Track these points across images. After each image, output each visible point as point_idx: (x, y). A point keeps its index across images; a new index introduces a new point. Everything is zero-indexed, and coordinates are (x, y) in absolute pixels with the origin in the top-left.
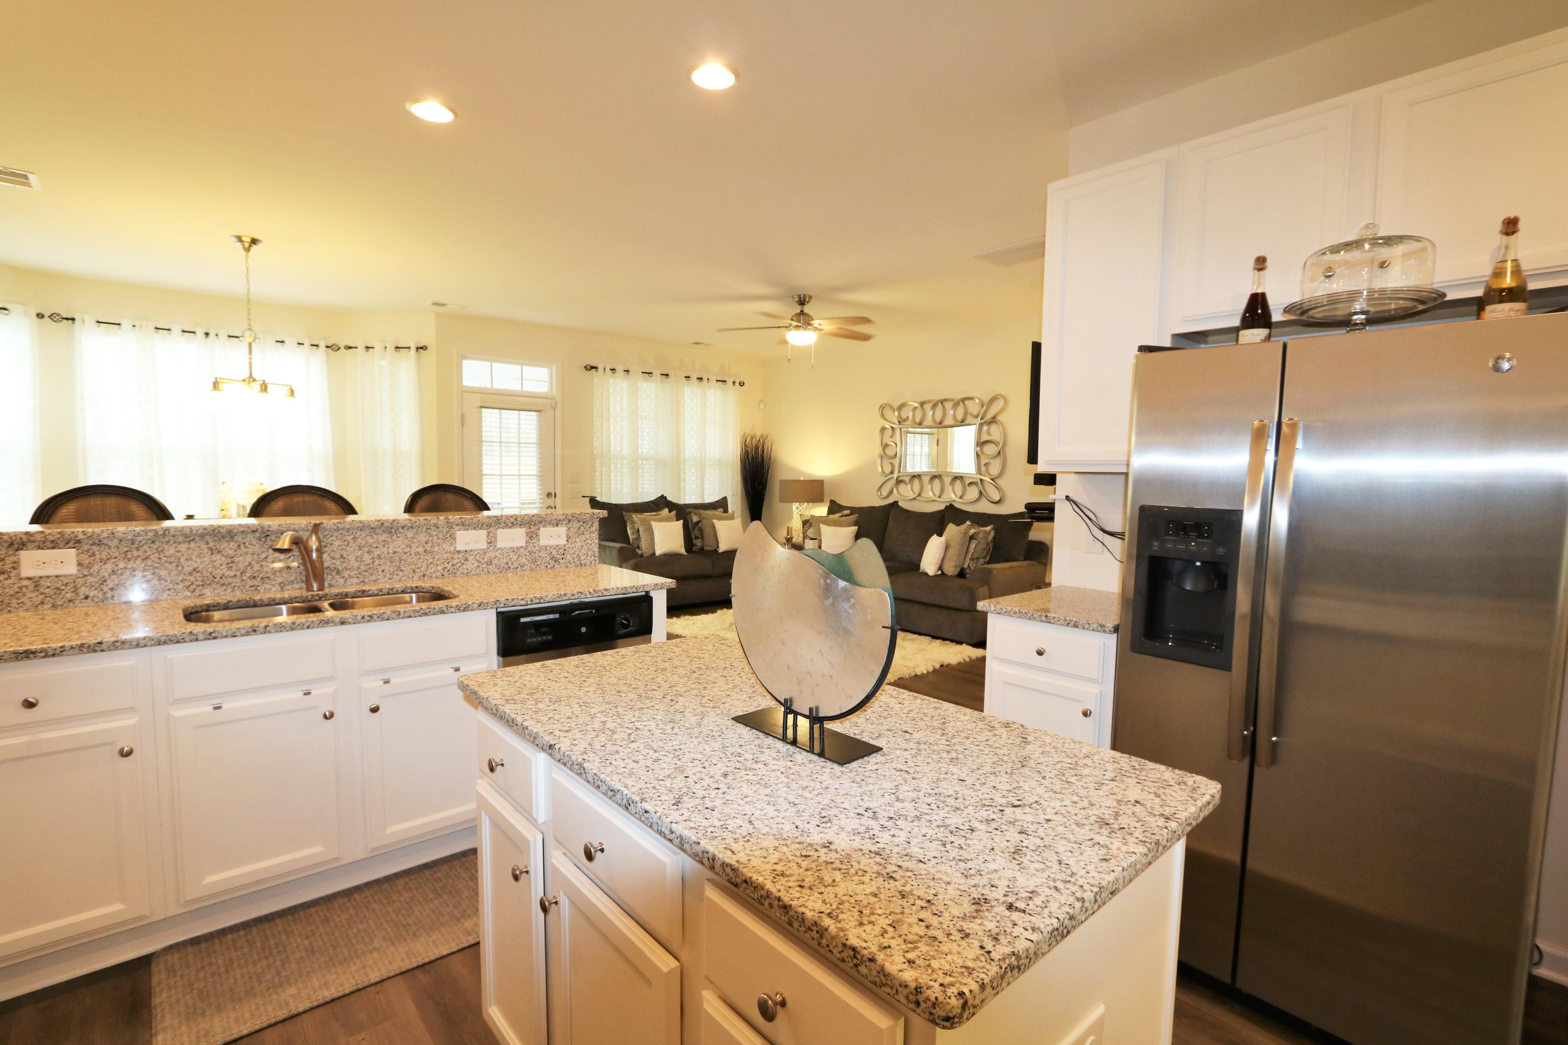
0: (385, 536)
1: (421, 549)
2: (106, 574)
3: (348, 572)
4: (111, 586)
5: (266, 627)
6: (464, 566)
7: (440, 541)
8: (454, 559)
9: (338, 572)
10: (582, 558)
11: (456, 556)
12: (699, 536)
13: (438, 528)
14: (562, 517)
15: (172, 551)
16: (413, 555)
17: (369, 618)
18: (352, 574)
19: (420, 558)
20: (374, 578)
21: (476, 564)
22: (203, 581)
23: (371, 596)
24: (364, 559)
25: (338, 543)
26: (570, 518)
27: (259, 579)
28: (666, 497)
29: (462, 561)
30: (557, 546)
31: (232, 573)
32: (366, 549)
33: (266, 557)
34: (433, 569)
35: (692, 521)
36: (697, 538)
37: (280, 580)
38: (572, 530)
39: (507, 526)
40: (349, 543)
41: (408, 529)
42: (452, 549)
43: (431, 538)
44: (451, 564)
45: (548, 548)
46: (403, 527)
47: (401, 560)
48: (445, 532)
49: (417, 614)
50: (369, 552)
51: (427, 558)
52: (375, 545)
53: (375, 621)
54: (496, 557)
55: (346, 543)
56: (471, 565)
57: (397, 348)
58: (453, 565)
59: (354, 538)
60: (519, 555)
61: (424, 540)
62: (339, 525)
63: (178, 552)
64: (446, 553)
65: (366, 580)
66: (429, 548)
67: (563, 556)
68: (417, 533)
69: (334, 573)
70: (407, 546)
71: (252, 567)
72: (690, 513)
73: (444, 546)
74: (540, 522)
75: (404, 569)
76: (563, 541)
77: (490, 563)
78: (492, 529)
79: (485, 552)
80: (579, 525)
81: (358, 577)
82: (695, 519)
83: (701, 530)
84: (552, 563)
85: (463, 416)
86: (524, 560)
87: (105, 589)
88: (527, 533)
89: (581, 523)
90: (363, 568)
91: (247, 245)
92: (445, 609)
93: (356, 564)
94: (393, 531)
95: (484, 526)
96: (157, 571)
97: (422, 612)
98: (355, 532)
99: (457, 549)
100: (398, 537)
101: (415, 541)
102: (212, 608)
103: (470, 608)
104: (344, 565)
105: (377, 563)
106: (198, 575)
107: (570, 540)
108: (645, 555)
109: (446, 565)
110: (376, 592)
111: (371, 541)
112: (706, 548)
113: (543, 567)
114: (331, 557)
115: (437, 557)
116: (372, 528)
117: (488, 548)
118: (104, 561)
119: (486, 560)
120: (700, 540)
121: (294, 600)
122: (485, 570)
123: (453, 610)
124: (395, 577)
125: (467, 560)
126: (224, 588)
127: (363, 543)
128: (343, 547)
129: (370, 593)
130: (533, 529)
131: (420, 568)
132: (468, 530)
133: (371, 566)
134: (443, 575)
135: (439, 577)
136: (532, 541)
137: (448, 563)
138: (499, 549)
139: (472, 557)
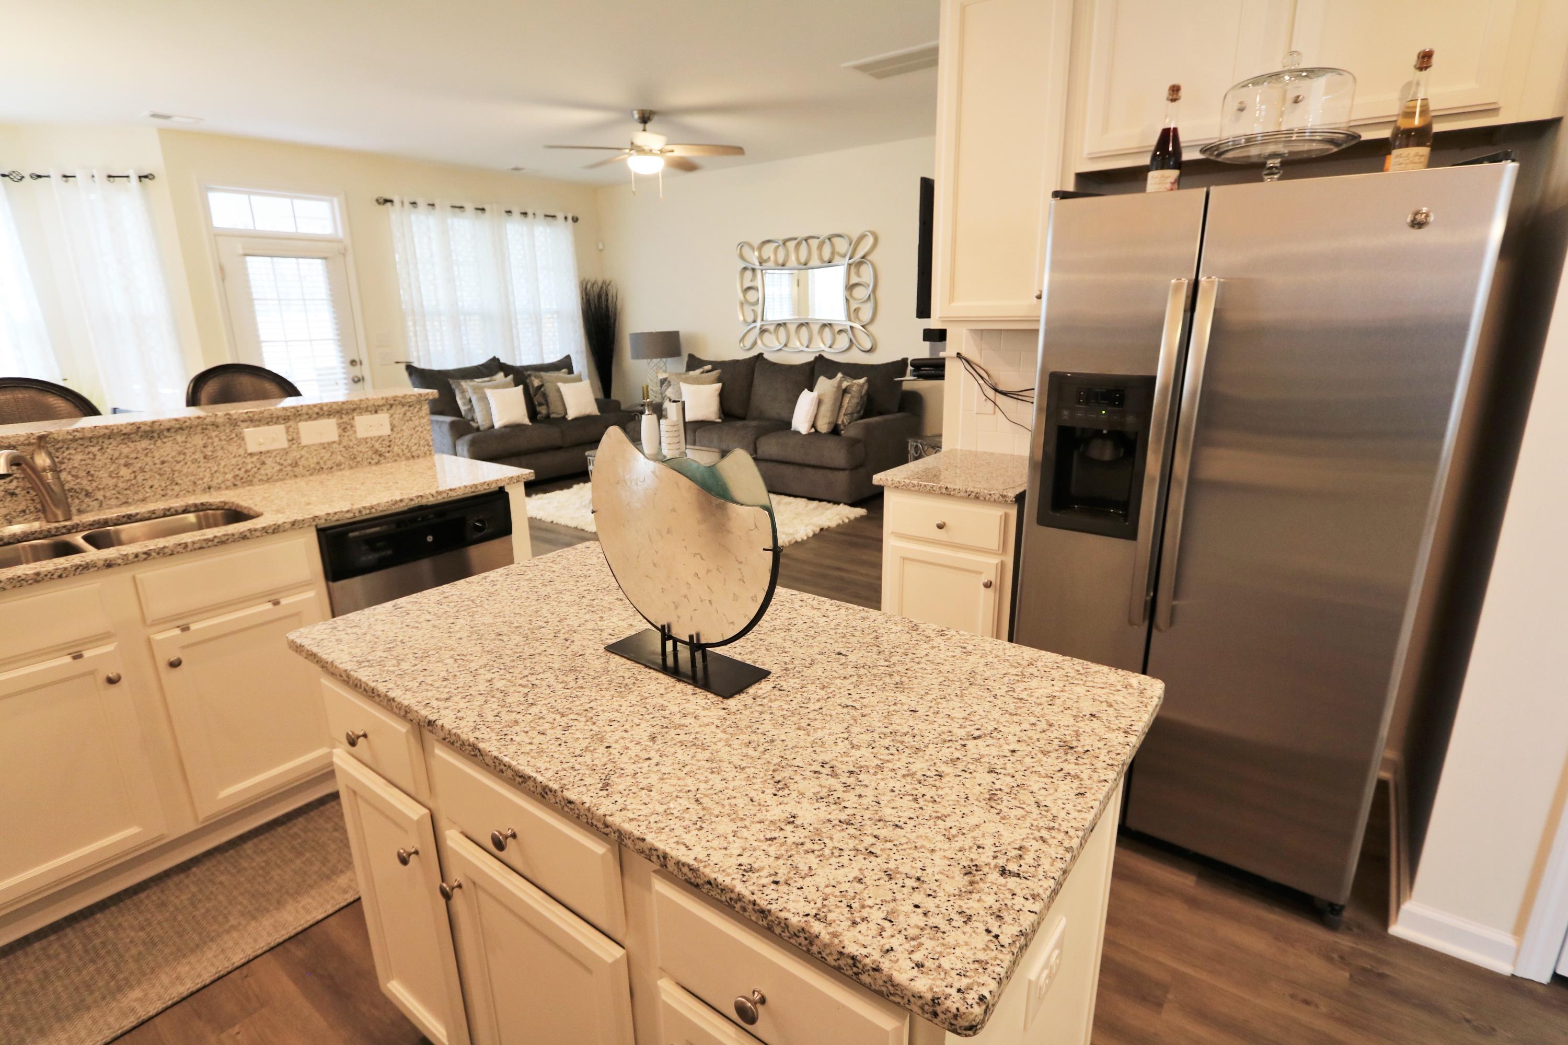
0: (145, 443)
1: (199, 456)
3: (102, 493)
6: (262, 471)
7: (224, 443)
8: (247, 464)
9: (88, 494)
10: (414, 449)
11: (249, 460)
12: (543, 402)
13: (217, 427)
14: (381, 403)
16: (189, 463)
17: (144, 556)
18: (108, 494)
19: (199, 467)
20: (141, 496)
21: (278, 467)
23: (141, 520)
24: (121, 474)
25: (79, 457)
26: (392, 402)
28: (498, 360)
29: (258, 466)
30: (380, 437)
32: (122, 461)
34: (221, 479)
35: (533, 386)
36: (540, 404)
38: (396, 416)
39: (310, 418)
40: (95, 455)
41: (176, 431)
42: (241, 452)
43: (210, 441)
44: (243, 470)
45: (369, 440)
46: (168, 430)
47: (173, 471)
48: (228, 431)
49: (210, 544)
50: (127, 465)
51: (209, 465)
52: (134, 455)
53: (154, 558)
54: (302, 457)
55: (91, 456)
56: (271, 467)
58: (246, 471)
59: (102, 449)
60: (332, 453)
61: (201, 443)
62: (76, 434)
65: (130, 500)
66: (209, 453)
67: (388, 449)
68: (189, 436)
69: (82, 496)
70: (180, 453)
72: (530, 376)
73: (230, 448)
74: (354, 410)
75: (180, 482)
76: (386, 431)
77: (295, 464)
78: (291, 423)
79: (286, 452)
80: (403, 410)
81: (117, 498)
82: (536, 383)
83: (545, 395)
84: (376, 458)
85: (222, 269)
86: (340, 458)
88: (339, 425)
89: (407, 408)
90: (121, 485)
92: (248, 534)
94: (155, 435)
95: (281, 420)
97: (216, 540)
98: (101, 440)
99: (250, 451)
100: (164, 443)
101: (188, 445)
103: (281, 529)
104: (95, 484)
105: (140, 477)
107: (395, 429)
108: (481, 428)
109: (238, 472)
110: (147, 515)
111: (126, 450)
112: (552, 416)
113: (366, 463)
114: (73, 476)
115: (223, 463)
116: (125, 434)
117: (290, 447)
119: (289, 462)
120: (544, 407)
121: (32, 537)
122: (292, 473)
123: (258, 534)
124: (169, 492)
125: (263, 463)
127: (116, 454)
128: (89, 461)
129: (139, 517)
130: (346, 418)
131: (202, 479)
132: (258, 426)
133: (134, 482)
134: (235, 485)
135: (227, 488)
136: (346, 434)
137: (240, 469)
138: (304, 447)
139: (270, 460)
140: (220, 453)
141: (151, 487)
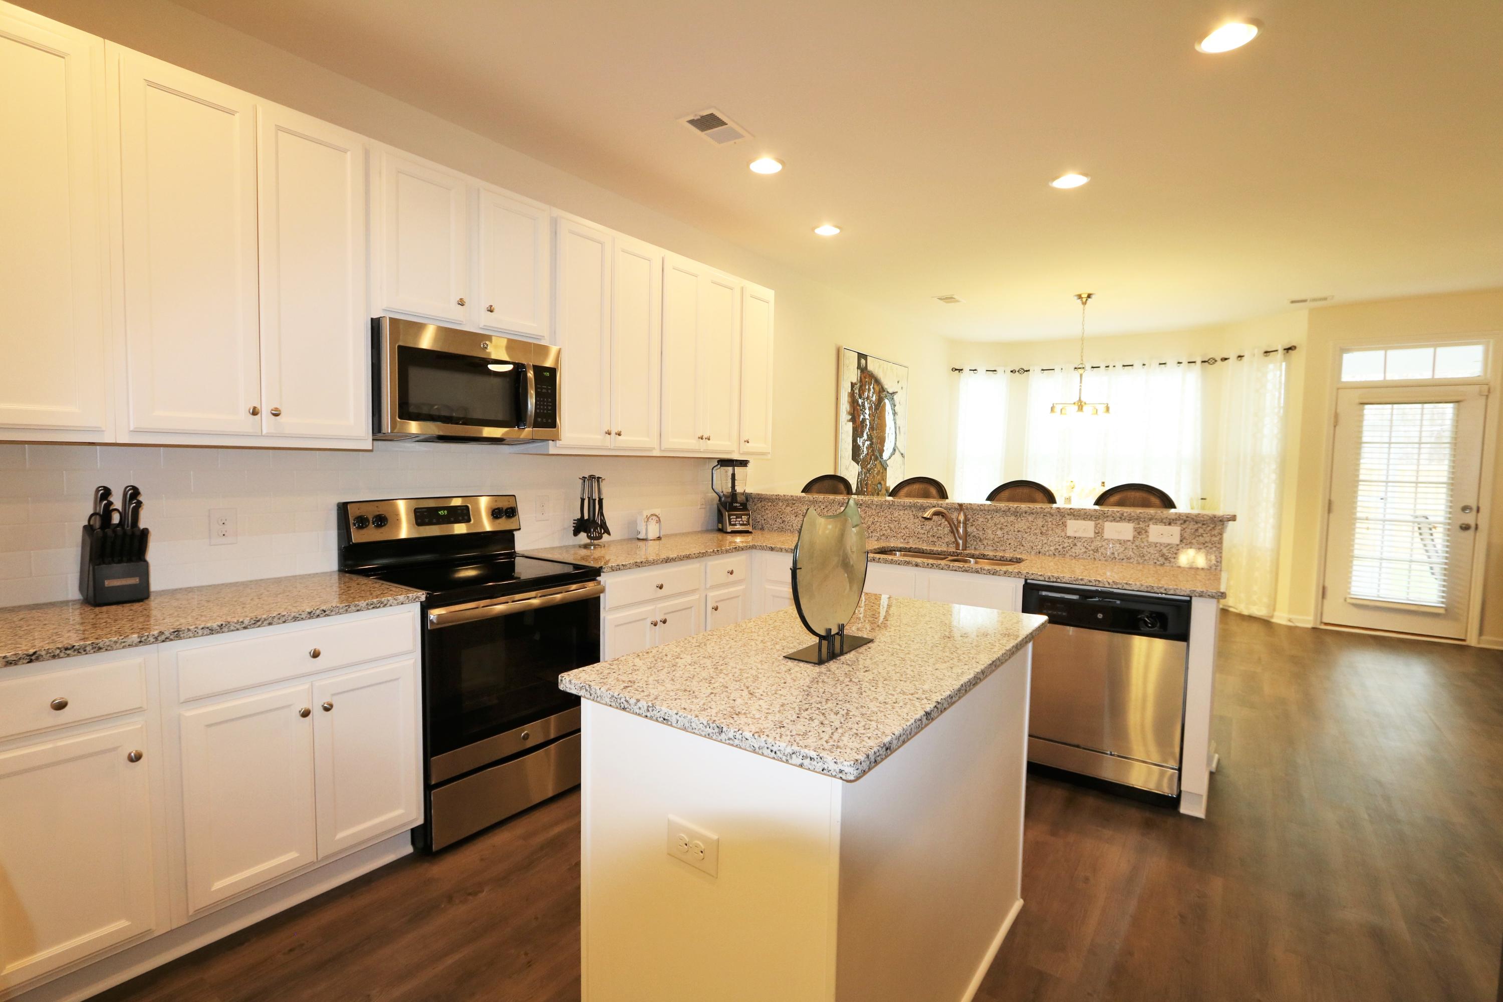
0: (1012, 518)
1: (1038, 531)
2: (870, 524)
3: (986, 541)
4: (871, 530)
5: (879, 559)
6: (1073, 550)
7: (1054, 526)
8: (1065, 543)
9: (981, 540)
11: (1066, 541)
13: (1052, 516)
14: (1174, 517)
15: (897, 515)
16: (1032, 535)
18: (989, 543)
19: (1037, 538)
20: (1003, 548)
21: (1084, 550)
22: (909, 534)
23: (989, 559)
24: (997, 533)
25: (981, 520)
26: (1185, 518)
27: (936, 537)
29: (1072, 546)
30: (1169, 545)
31: (923, 532)
32: (999, 526)
33: (941, 524)
34: (1047, 548)
37: (947, 540)
38: (1188, 531)
39: (1114, 520)
40: (988, 520)
41: (1029, 514)
42: (1063, 534)
43: (1046, 523)
44: (1062, 546)
45: (1158, 545)
46: (1026, 513)
47: (1022, 537)
48: (1058, 519)
50: (1001, 529)
51: (1043, 539)
52: (1005, 524)
54: (1102, 546)
55: (987, 520)
56: (1079, 549)
57: (1266, 352)
58: (1063, 548)
59: (992, 517)
60: (1126, 548)
61: (1041, 524)
62: (981, 507)
63: (899, 515)
64: (1058, 537)
65: (998, 549)
66: (1044, 531)
67: (1175, 556)
68: (1036, 518)
69: (978, 541)
70: (1028, 528)
71: (933, 529)
73: (1057, 531)
74: (1151, 519)
75: (1025, 545)
76: (1175, 540)
77: (1096, 551)
78: (1100, 521)
79: (1092, 541)
80: (1196, 526)
81: (993, 546)
84: (1162, 560)
85: (1336, 417)
86: (1131, 553)
87: (870, 531)
88: (1135, 529)
89: (1200, 525)
91: (1084, 300)
93: (992, 536)
94: (1018, 514)
95: (1093, 518)
96: (890, 525)
98: (993, 513)
99: (1068, 535)
100: (1022, 520)
101: (1034, 524)
102: (903, 550)
104: (984, 536)
105: (1005, 537)
106: (908, 530)
107: (1184, 541)
109: (1058, 547)
111: (1003, 520)
113: (1152, 562)
114: (977, 529)
115: (1050, 539)
116: (1004, 511)
117: (1095, 537)
118: (870, 516)
119: (1093, 548)
121: (943, 553)
122: (1092, 556)
124: (1018, 550)
125: (1075, 545)
126: (919, 540)
127: (998, 522)
128: (985, 523)
129: (988, 557)
130: (1142, 525)
131: (1037, 546)
132: (1077, 519)
133: (1002, 539)
134: (1054, 555)
135: (1049, 556)
136: (1140, 537)
137: (1059, 545)
138: (1106, 539)
139: (1080, 543)
140: (1050, 532)
141: (1010, 544)
